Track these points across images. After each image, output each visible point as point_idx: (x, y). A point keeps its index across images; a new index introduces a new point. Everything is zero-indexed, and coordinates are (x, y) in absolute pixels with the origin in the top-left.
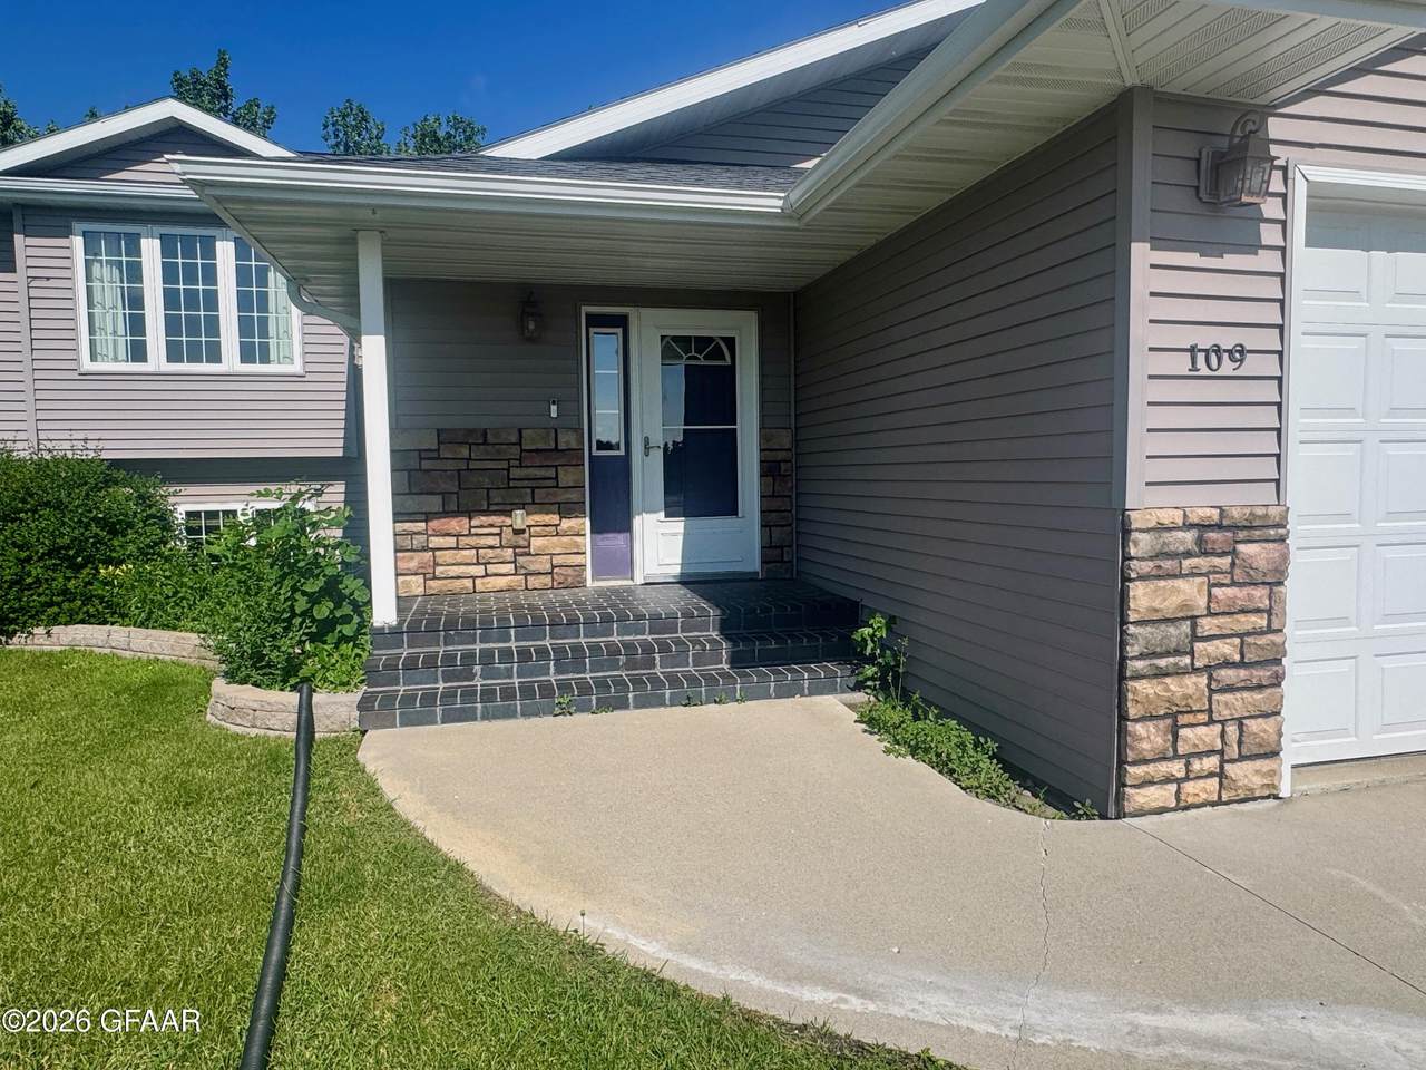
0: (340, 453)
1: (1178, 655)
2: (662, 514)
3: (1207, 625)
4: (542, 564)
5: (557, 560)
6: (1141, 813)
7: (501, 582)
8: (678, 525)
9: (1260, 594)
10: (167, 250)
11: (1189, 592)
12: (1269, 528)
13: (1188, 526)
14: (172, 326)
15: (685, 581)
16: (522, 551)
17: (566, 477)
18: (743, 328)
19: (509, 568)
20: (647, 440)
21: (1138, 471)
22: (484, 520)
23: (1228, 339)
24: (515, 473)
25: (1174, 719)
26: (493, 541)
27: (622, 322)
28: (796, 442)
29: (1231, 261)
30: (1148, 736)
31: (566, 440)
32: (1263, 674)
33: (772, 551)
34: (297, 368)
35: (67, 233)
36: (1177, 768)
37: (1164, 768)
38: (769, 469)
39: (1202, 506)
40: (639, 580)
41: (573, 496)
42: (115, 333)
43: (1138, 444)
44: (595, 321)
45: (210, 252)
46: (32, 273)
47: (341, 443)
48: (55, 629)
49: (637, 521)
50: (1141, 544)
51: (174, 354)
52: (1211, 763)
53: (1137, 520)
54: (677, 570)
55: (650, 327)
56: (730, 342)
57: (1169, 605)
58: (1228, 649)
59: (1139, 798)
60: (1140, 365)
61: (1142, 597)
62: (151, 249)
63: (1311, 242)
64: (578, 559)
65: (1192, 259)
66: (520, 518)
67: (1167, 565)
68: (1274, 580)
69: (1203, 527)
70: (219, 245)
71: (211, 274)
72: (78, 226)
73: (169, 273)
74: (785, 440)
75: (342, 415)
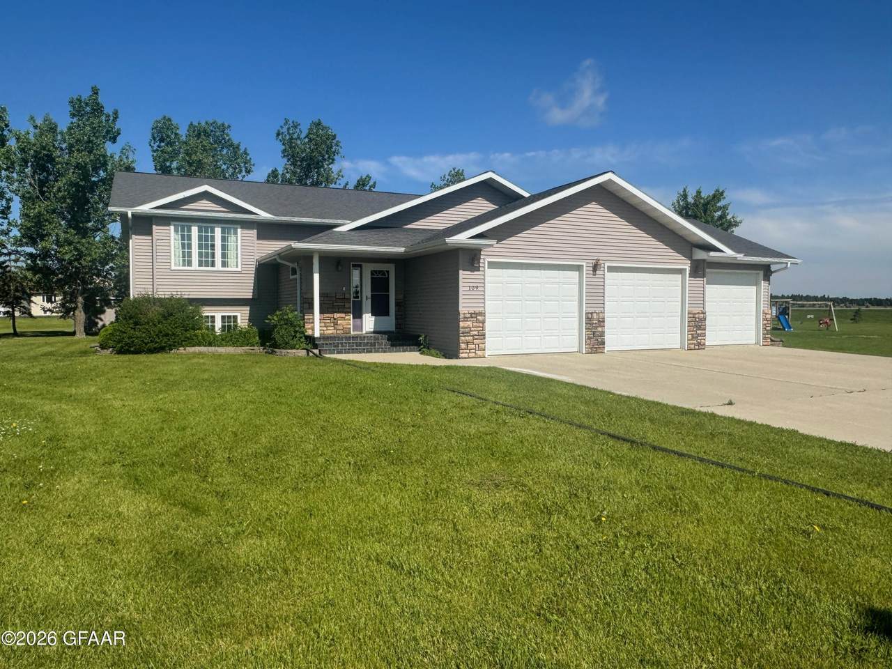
0: (251, 297)
1: (467, 333)
2: (370, 314)
3: (472, 329)
4: (341, 327)
5: (345, 326)
6: (462, 358)
7: (331, 332)
8: (373, 318)
9: (481, 325)
10: (200, 231)
11: (470, 324)
12: (483, 314)
13: (469, 313)
14: (200, 255)
15: (374, 332)
16: (336, 324)
17: (347, 305)
18: (391, 268)
19: (332, 328)
20: (367, 297)
21: (461, 305)
22: (327, 315)
23: (475, 285)
24: (335, 304)
25: (467, 343)
26: (329, 321)
27: (360, 266)
28: (405, 297)
29: (476, 273)
30: (463, 346)
31: (347, 296)
32: (482, 337)
33: (398, 325)
34: (239, 269)
35: (169, 225)
36: (468, 351)
37: (465, 351)
38: (397, 304)
39: (472, 311)
40: (364, 332)
41: (348, 310)
42: (179, 257)
43: (461, 301)
44: (354, 266)
45: (213, 231)
46: (158, 238)
47: (251, 294)
48: (187, 348)
49: (364, 316)
50: (462, 316)
51: (200, 264)
52: (474, 351)
53: (461, 312)
54: (372, 330)
55: (368, 268)
56: (388, 272)
57: (466, 325)
58: (476, 333)
59: (461, 355)
60: (461, 289)
61: (462, 324)
62: (195, 230)
63: (488, 268)
64: (349, 326)
65: (469, 273)
66: (337, 315)
67: (466, 319)
68: (483, 322)
69: (471, 314)
70: (216, 229)
71: (213, 238)
72: (172, 223)
73: (200, 238)
74: (401, 297)
75: (252, 285)
